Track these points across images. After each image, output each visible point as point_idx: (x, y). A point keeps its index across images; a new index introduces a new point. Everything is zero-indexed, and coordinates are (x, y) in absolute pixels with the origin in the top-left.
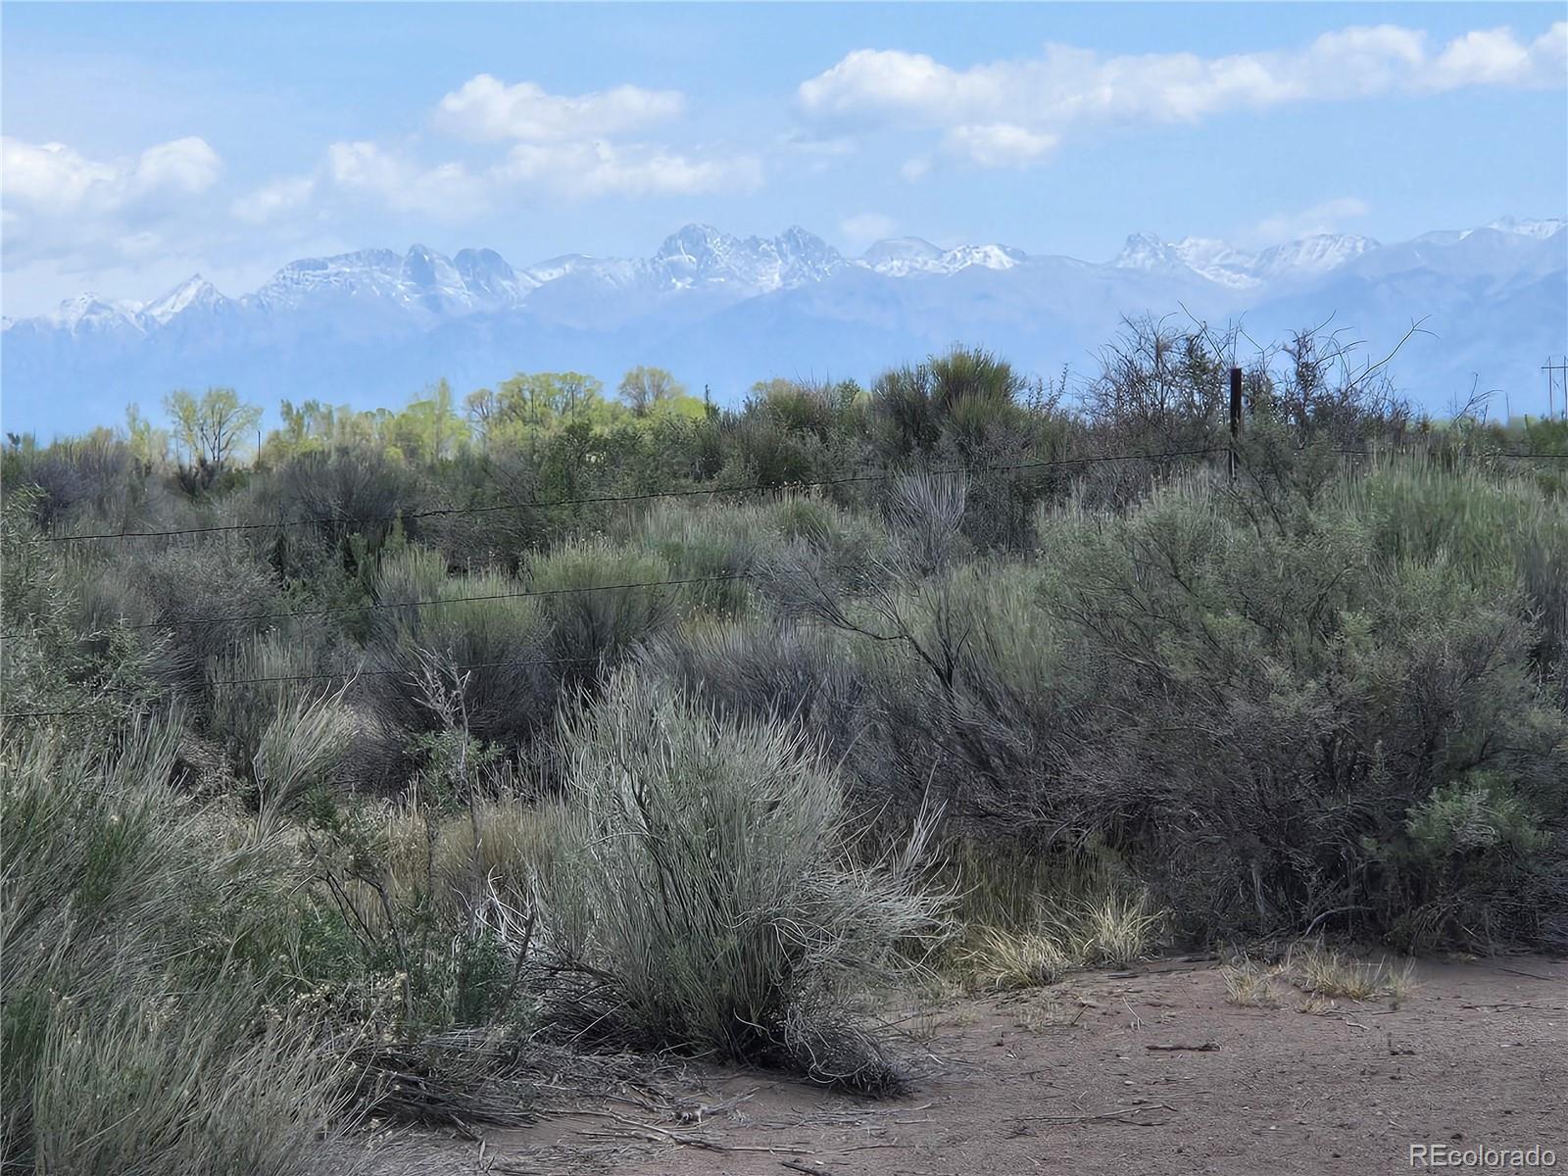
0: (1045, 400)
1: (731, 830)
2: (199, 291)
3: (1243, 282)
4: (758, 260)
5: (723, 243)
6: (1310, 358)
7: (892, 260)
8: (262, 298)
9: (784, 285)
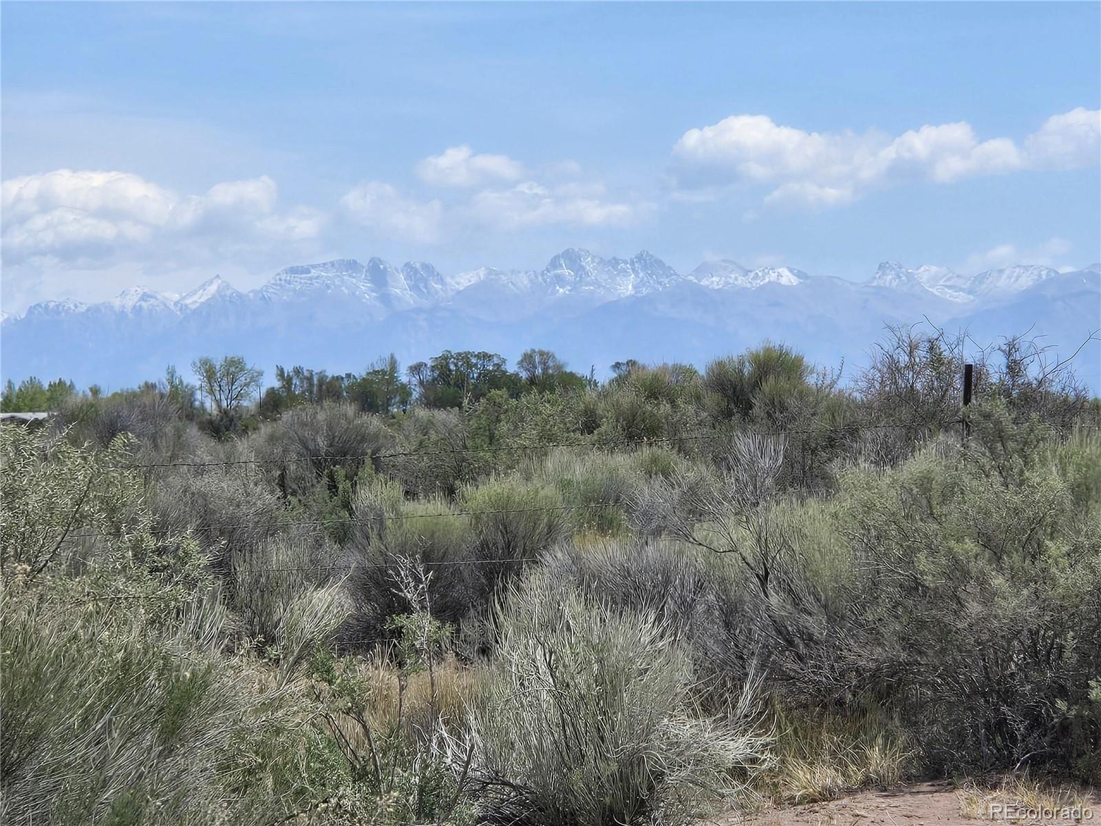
0: (828, 382)
1: (614, 687)
2: (219, 287)
3: (961, 298)
4: (618, 275)
5: (593, 261)
6: (1017, 356)
7: (712, 277)
8: (265, 293)
9: (636, 293)
